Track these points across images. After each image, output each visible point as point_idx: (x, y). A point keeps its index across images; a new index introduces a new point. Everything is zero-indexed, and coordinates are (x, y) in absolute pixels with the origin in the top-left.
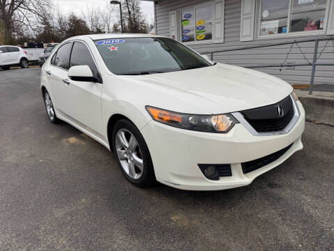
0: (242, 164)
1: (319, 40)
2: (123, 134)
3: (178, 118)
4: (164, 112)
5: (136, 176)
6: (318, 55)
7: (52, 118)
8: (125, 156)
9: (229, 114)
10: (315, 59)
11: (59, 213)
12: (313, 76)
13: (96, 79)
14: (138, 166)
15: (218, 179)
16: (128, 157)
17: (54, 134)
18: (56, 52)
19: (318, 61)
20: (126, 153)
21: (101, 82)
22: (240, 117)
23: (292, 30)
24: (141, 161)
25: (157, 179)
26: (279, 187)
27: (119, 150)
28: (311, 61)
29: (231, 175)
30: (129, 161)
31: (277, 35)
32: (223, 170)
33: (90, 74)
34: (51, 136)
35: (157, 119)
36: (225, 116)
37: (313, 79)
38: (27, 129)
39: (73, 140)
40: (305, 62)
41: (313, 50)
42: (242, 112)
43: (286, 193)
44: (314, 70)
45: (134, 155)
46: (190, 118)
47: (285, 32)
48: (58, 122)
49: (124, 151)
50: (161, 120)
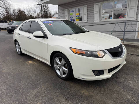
0: (108, 69)
1: (126, 22)
2: (58, 59)
3: (84, 52)
4: (78, 50)
5: (64, 76)
6: (126, 28)
7: (19, 53)
8: (59, 68)
9: (103, 51)
10: (125, 29)
11: (34, 92)
12: (124, 36)
13: (45, 37)
14: (65, 72)
15: (99, 76)
16: (60, 68)
17: (21, 59)
18: (22, 25)
19: (126, 30)
20: (59, 67)
21: (47, 38)
22: (107, 52)
23: (114, 18)
24: (67, 70)
25: (74, 77)
26: (119, 78)
27: (55, 65)
28: (123, 30)
29: (103, 74)
30: (60, 70)
31: (108, 20)
32: (101, 72)
33: (42, 35)
34: (20, 61)
35: (75, 53)
36: (101, 51)
37: (124, 37)
38: (9, 58)
39: (30, 62)
40: (121, 30)
41: (124, 26)
42: (107, 50)
43: (122, 80)
44: (124, 33)
45: (63, 67)
46: (89, 52)
47: (112, 19)
48: (22, 54)
49: (58, 66)
50: (76, 53)
